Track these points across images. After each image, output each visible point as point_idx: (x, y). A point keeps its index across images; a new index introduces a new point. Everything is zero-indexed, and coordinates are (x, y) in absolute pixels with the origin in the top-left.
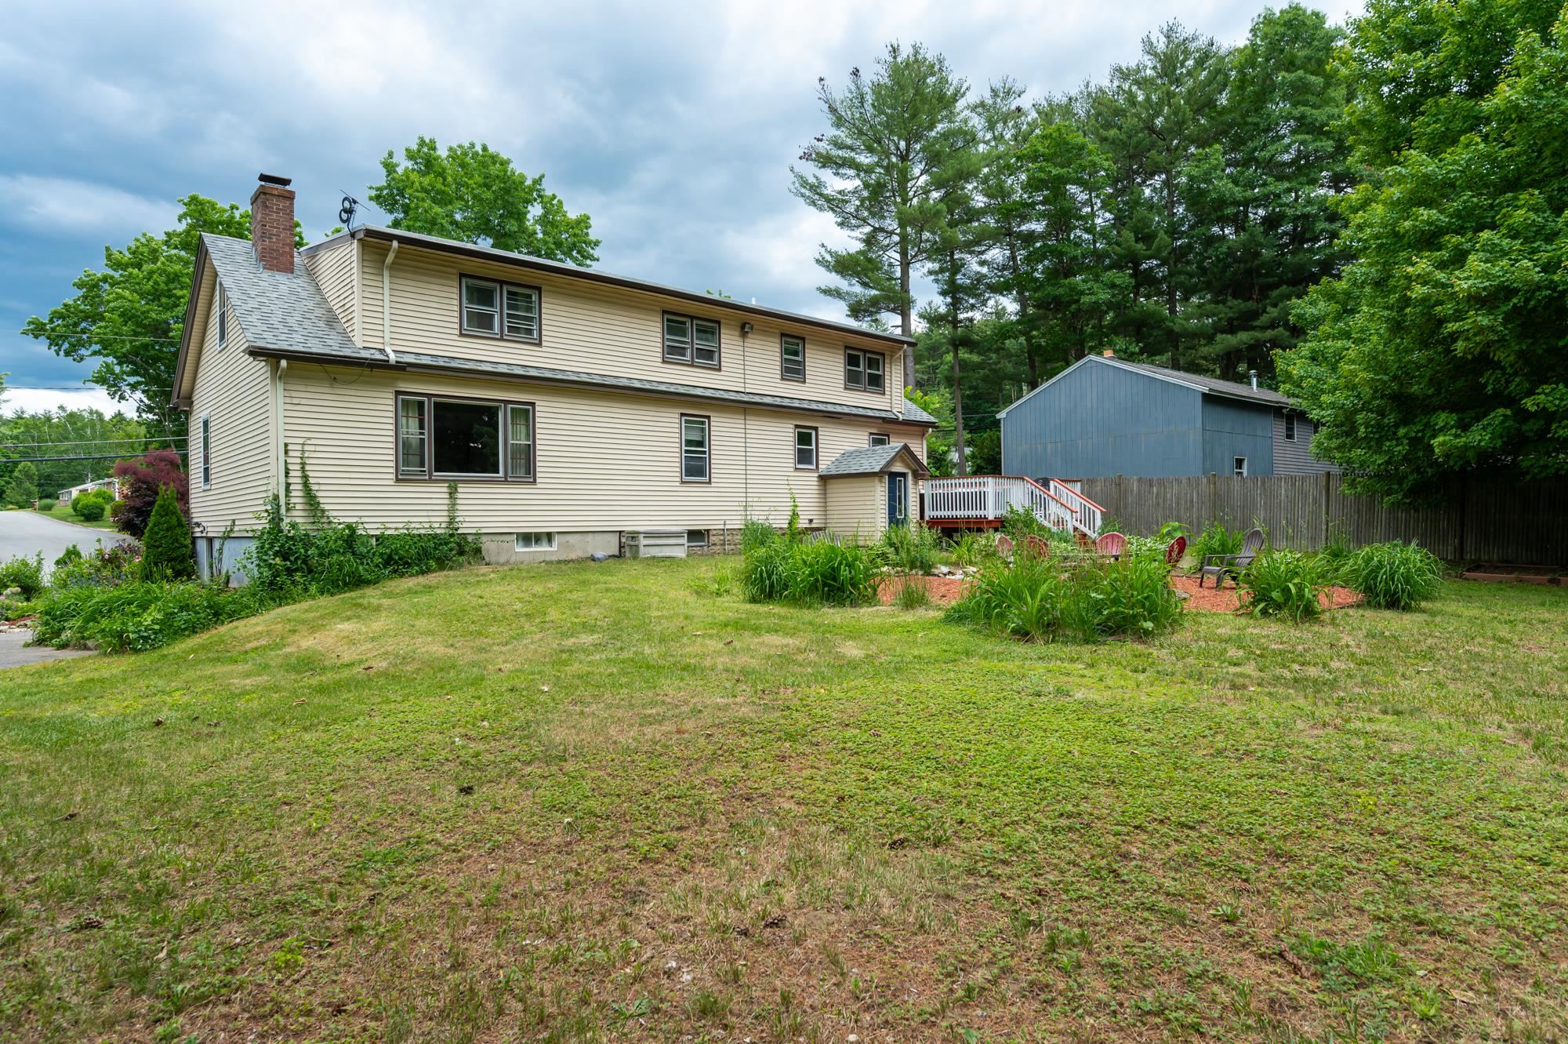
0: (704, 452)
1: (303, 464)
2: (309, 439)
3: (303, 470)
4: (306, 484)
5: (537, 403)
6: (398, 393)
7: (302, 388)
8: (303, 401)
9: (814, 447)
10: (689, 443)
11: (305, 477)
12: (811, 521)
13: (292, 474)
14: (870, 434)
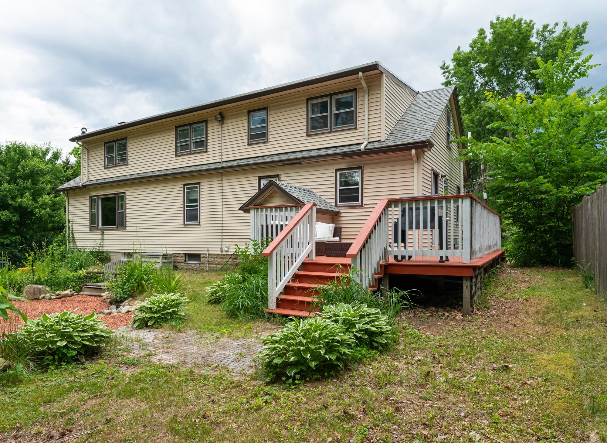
0: (197, 206)
1: (72, 227)
2: (73, 217)
5: (127, 192)
6: (90, 197)
7: (72, 200)
8: (72, 204)
10: (188, 201)
11: (72, 231)
13: (70, 229)
14: (337, 170)
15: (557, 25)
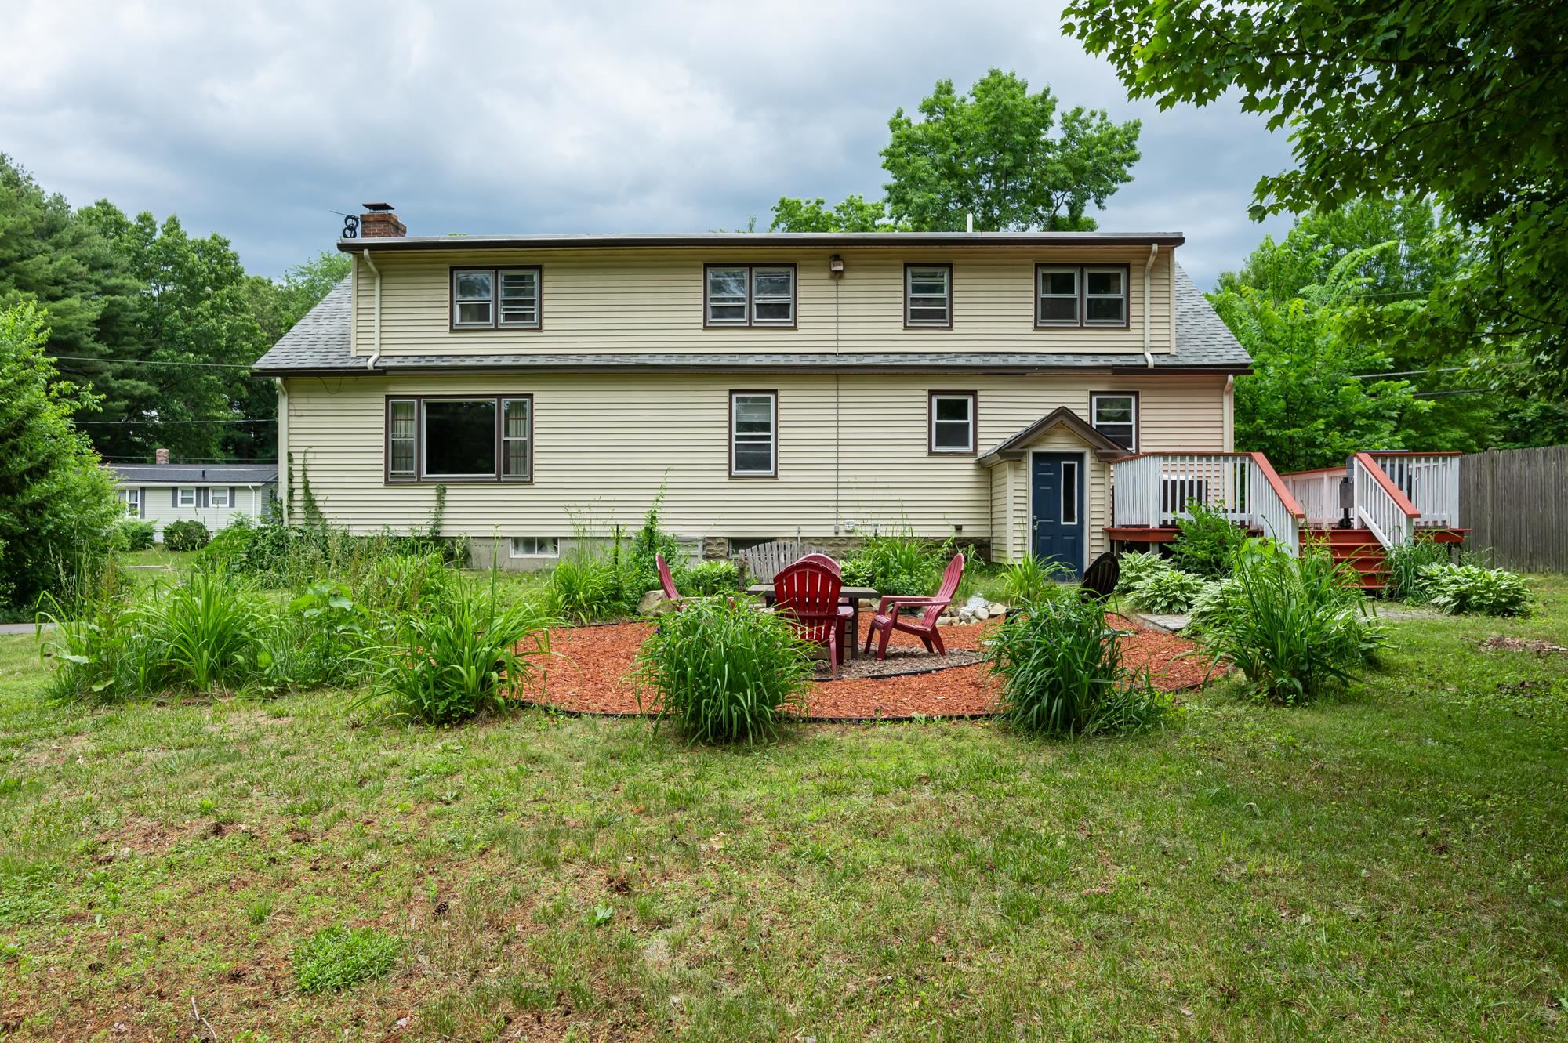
0: (769, 438)
1: (305, 470)
2: (310, 447)
3: (305, 476)
4: (306, 489)
5: (536, 394)
6: (388, 397)
7: (305, 401)
8: (305, 413)
9: (970, 420)
10: (741, 426)
11: (306, 483)
12: (959, 528)
13: (295, 480)
14: (1092, 393)
15: (1093, 114)
